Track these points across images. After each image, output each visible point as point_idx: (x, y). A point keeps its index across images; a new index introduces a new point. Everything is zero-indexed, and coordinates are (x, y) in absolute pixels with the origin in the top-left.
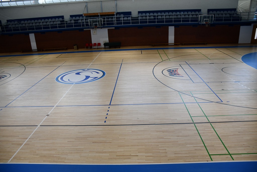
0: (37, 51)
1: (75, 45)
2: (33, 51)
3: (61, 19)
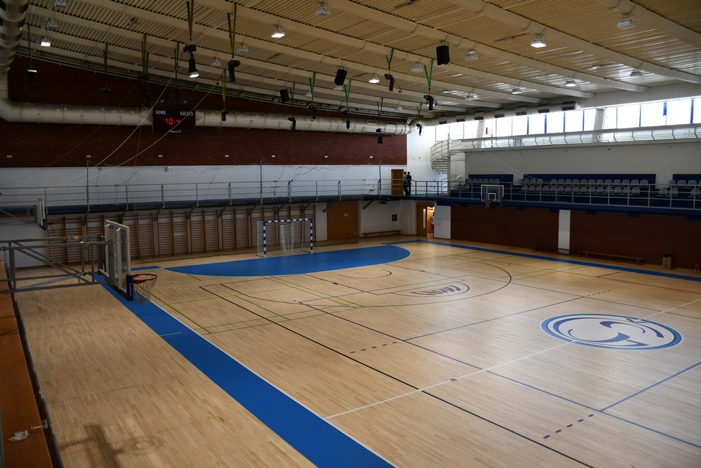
0: (568, 252)
1: (666, 256)
2: (560, 251)
3: (644, 183)
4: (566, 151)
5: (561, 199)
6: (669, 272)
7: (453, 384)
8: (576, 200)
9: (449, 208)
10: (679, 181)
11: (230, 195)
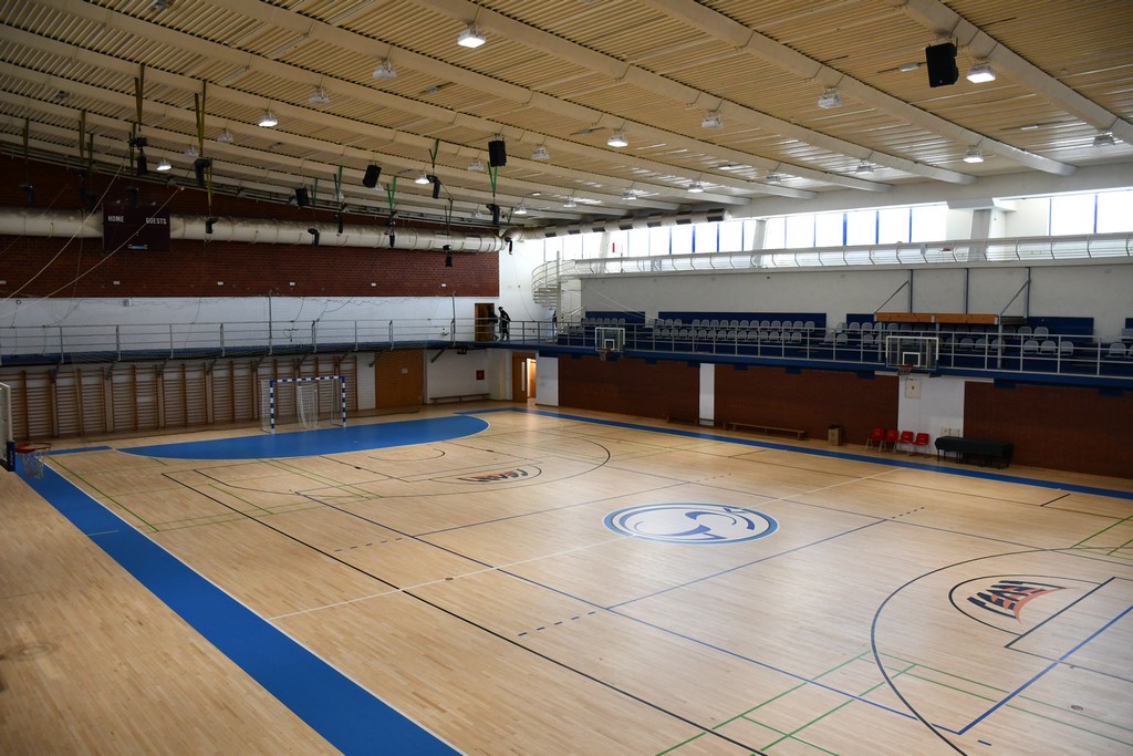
0: (712, 424)
1: (833, 427)
2: (702, 423)
3: (810, 326)
4: (714, 279)
5: (700, 348)
6: (836, 449)
7: (448, 584)
8: (719, 349)
9: (557, 359)
10: (864, 324)
11: (222, 342)
